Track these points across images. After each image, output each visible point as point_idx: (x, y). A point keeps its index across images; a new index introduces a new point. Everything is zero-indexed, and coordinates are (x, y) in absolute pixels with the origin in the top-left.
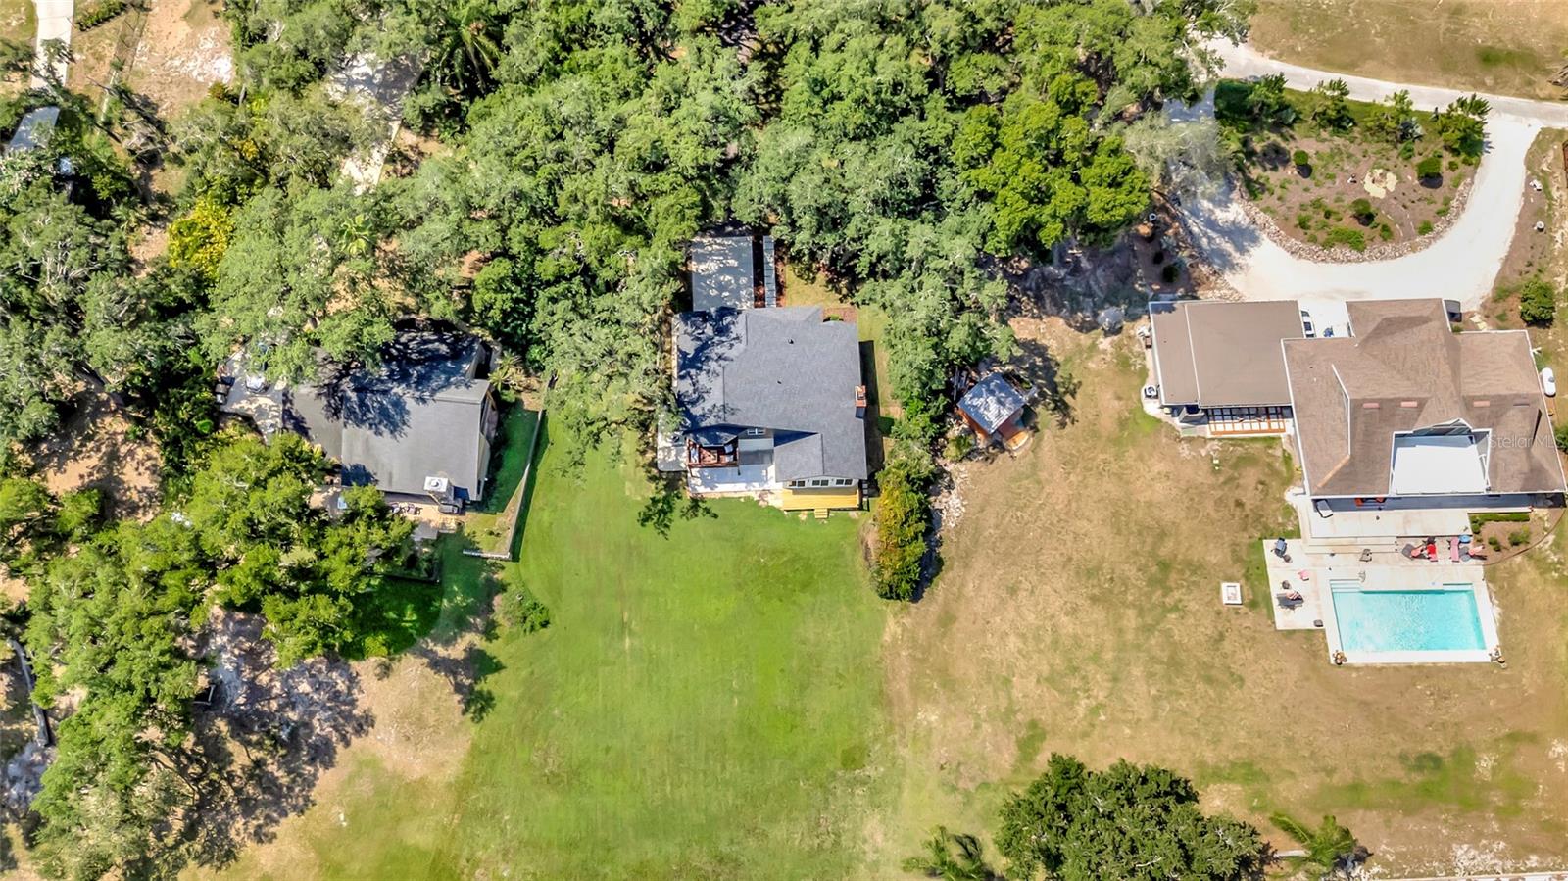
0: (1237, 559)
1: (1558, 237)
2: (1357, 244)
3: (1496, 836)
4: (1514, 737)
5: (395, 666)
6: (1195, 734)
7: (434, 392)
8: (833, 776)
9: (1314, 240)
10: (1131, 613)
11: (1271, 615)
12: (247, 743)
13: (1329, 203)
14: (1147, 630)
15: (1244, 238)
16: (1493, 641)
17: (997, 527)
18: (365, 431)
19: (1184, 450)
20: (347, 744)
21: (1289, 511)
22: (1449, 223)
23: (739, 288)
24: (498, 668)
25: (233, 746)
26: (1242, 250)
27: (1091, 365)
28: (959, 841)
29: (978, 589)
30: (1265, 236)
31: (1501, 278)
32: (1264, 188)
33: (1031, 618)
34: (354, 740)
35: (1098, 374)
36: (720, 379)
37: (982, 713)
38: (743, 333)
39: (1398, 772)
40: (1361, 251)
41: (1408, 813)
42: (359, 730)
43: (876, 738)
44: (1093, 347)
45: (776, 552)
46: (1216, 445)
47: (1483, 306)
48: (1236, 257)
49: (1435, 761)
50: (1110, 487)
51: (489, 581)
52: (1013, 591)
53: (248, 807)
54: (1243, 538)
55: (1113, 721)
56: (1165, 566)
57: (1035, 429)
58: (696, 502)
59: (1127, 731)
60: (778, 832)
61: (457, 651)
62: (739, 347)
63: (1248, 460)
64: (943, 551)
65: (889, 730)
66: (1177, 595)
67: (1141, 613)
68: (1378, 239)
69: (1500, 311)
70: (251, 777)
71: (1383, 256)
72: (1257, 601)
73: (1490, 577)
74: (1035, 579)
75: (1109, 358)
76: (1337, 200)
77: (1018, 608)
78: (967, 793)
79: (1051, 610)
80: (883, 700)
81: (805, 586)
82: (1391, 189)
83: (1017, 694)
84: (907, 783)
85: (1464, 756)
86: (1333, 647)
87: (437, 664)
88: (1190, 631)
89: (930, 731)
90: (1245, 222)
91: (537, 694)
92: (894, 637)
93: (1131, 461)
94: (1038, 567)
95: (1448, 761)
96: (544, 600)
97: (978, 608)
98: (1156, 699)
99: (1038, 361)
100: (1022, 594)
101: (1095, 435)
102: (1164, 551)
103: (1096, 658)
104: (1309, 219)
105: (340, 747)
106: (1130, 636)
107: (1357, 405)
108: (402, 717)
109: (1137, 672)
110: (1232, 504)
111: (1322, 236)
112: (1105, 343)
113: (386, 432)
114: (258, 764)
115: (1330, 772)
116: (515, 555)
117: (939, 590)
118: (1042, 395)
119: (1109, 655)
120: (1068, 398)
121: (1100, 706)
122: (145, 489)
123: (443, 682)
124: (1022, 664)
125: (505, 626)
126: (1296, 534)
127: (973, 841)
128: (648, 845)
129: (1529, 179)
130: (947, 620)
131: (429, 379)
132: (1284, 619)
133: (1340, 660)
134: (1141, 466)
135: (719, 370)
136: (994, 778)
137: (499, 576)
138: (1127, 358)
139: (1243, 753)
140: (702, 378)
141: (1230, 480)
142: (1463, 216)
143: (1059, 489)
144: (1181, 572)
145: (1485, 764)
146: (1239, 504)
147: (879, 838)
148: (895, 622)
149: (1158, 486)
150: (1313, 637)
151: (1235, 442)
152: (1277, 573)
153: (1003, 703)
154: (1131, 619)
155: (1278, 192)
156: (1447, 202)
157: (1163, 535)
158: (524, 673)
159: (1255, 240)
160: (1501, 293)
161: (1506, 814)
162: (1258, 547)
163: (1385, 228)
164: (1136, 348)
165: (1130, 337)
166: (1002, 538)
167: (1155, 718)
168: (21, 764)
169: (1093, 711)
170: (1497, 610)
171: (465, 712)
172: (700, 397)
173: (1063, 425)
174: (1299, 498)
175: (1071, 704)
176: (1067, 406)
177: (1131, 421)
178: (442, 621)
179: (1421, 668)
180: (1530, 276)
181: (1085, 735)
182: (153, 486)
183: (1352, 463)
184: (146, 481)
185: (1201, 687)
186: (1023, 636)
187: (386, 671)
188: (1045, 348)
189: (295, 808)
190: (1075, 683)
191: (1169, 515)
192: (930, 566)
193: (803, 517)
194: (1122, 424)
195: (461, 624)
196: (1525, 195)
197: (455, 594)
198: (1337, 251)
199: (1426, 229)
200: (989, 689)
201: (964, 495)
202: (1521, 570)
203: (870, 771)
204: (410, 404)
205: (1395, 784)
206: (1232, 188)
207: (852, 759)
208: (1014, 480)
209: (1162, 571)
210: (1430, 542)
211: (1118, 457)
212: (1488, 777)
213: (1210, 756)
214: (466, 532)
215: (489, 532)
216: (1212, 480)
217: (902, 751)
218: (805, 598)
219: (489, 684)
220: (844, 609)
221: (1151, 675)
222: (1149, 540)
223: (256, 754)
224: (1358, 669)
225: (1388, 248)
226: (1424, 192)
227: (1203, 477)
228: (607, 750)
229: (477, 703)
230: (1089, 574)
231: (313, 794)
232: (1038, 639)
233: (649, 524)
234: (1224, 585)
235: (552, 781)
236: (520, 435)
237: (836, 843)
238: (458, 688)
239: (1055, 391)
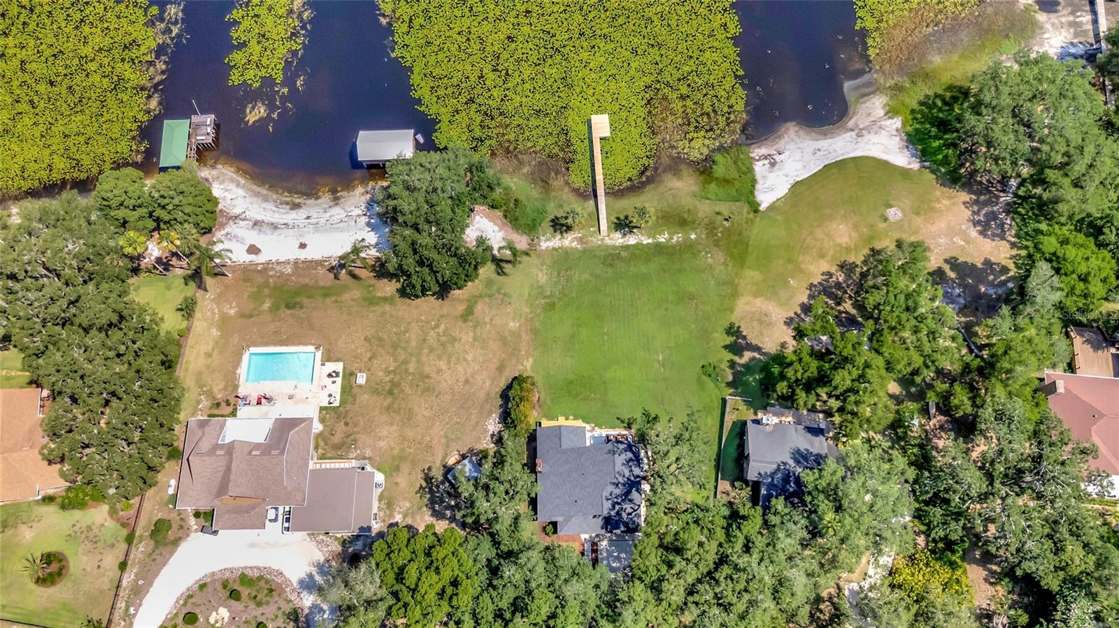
0: (354, 397)
1: (133, 577)
2: (244, 579)
3: (272, 276)
4: (251, 316)
5: (779, 348)
6: (391, 316)
7: (778, 469)
8: (559, 299)
9: (267, 581)
10: (411, 370)
11: (344, 369)
12: (846, 312)
13: (252, 605)
14: (405, 362)
15: (308, 585)
16: (246, 357)
17: (471, 414)
18: (815, 451)
19: (368, 453)
20: (796, 313)
21: (322, 420)
22: (188, 589)
23: (607, 558)
24: (726, 347)
25: (853, 312)
26: (311, 576)
27: (408, 505)
28: (505, 274)
29: (484, 383)
30: (295, 584)
31: (172, 553)
32: (288, 616)
33: (460, 368)
34: (793, 315)
35: (405, 499)
36: (617, 469)
37: (488, 326)
38: (604, 501)
39: (306, 301)
40: (243, 573)
41: (306, 285)
42: (791, 319)
43: (539, 315)
44: (404, 517)
45: (586, 399)
46: (351, 455)
47: (188, 536)
48: (314, 571)
49: (288, 307)
50: (410, 434)
51: (736, 388)
52: (467, 381)
53: (838, 285)
54: (348, 407)
55: (428, 322)
56: (391, 393)
57: (444, 466)
58: (629, 427)
59: (423, 318)
60: (586, 276)
61: (748, 355)
62: (606, 493)
63: (337, 447)
64: (500, 402)
65: (532, 319)
66: (387, 379)
67: (407, 371)
68: (231, 581)
69: (181, 531)
70: (841, 298)
71: (231, 570)
72: (349, 375)
73: (236, 387)
74: (456, 387)
75: (398, 509)
76: (246, 607)
77: (466, 373)
78: (499, 293)
79: (450, 372)
80: (535, 332)
81: (571, 382)
82: (214, 613)
83: (471, 334)
84: (526, 297)
85: (275, 308)
86: (319, 355)
87: (757, 349)
88: (386, 361)
89: (514, 319)
90: (305, 594)
91: (705, 335)
92: (528, 360)
93: (397, 447)
94: (452, 393)
95: (283, 305)
96: (705, 378)
97: (485, 373)
98: (406, 331)
99: (437, 507)
100: (462, 380)
101: (413, 462)
102: (390, 399)
103: (432, 350)
104: (266, 595)
105: (799, 312)
106: (414, 359)
107: (282, 452)
108: (770, 324)
109: (414, 343)
110: (350, 424)
111: (262, 583)
112: (398, 518)
113: (802, 450)
114: (839, 304)
115: (336, 301)
116: (724, 401)
117: (503, 384)
118: (438, 487)
119: (425, 351)
120: (424, 484)
121: (433, 329)
122: (939, 438)
123: (753, 339)
124: (467, 347)
125: (725, 366)
126: (322, 409)
127: (499, 274)
128: (644, 271)
129: (134, 615)
130: (501, 369)
131: (783, 480)
132: (339, 367)
133: (317, 348)
134: (392, 445)
135: (617, 476)
136: (486, 299)
137: (732, 391)
138: (388, 508)
139: (372, 308)
140: (627, 473)
141: (348, 436)
142: (179, 595)
143: (437, 431)
144: (383, 390)
145: (267, 305)
146: (346, 424)
147: (540, 275)
148: (527, 366)
149: (385, 433)
150: (327, 358)
151: (341, 457)
152: (336, 388)
153: (478, 330)
154: (412, 367)
155: (280, 614)
156: (185, 604)
157: (388, 409)
158: (711, 344)
159: (301, 582)
160: (176, 542)
161: (266, 285)
162: (343, 402)
163: (225, 587)
164: (382, 514)
165: (384, 521)
166: (469, 408)
167: (409, 323)
168: (958, 303)
169: (437, 326)
170: (238, 372)
171: (739, 327)
172: (628, 462)
173: (429, 469)
174: (318, 427)
175: (447, 329)
176: (426, 480)
177: (391, 470)
178: (758, 369)
179: (282, 345)
180: (157, 552)
181: (442, 316)
182: (935, 440)
183: (290, 430)
184: (941, 444)
185: (385, 337)
186: (465, 360)
187: (783, 345)
188: (432, 515)
189: (815, 286)
190: (443, 339)
191: (384, 418)
192: (505, 396)
193: (571, 417)
194: (397, 469)
195: (747, 367)
196: (140, 605)
197: (753, 381)
198: (256, 574)
199: (202, 587)
200: (484, 336)
201: (486, 431)
202: (220, 391)
203: (543, 301)
204: (791, 462)
205: (309, 297)
206: (307, 615)
207: (552, 306)
208: (459, 439)
209: (392, 390)
210: (259, 403)
211: (403, 450)
212: (267, 300)
213: (387, 307)
214: (752, 411)
215: (738, 409)
216: (357, 436)
217: (527, 310)
218: (571, 377)
219: (729, 340)
220: (552, 373)
221: (407, 342)
222: (396, 406)
223: (841, 308)
224: (311, 344)
225: (227, 575)
226: (197, 611)
227: (362, 438)
228: (667, 309)
229: (733, 331)
230: (428, 389)
231: (808, 292)
232: (458, 359)
233: (653, 416)
234: (364, 382)
235: (692, 297)
236: (730, 465)
237: (559, 273)
238: (744, 338)
239: (431, 489)
